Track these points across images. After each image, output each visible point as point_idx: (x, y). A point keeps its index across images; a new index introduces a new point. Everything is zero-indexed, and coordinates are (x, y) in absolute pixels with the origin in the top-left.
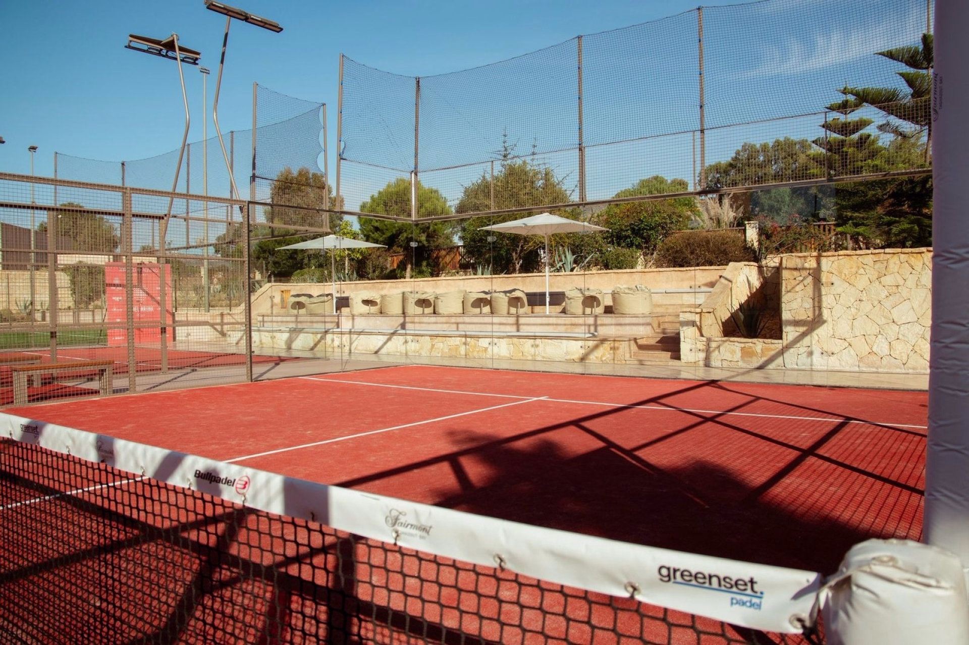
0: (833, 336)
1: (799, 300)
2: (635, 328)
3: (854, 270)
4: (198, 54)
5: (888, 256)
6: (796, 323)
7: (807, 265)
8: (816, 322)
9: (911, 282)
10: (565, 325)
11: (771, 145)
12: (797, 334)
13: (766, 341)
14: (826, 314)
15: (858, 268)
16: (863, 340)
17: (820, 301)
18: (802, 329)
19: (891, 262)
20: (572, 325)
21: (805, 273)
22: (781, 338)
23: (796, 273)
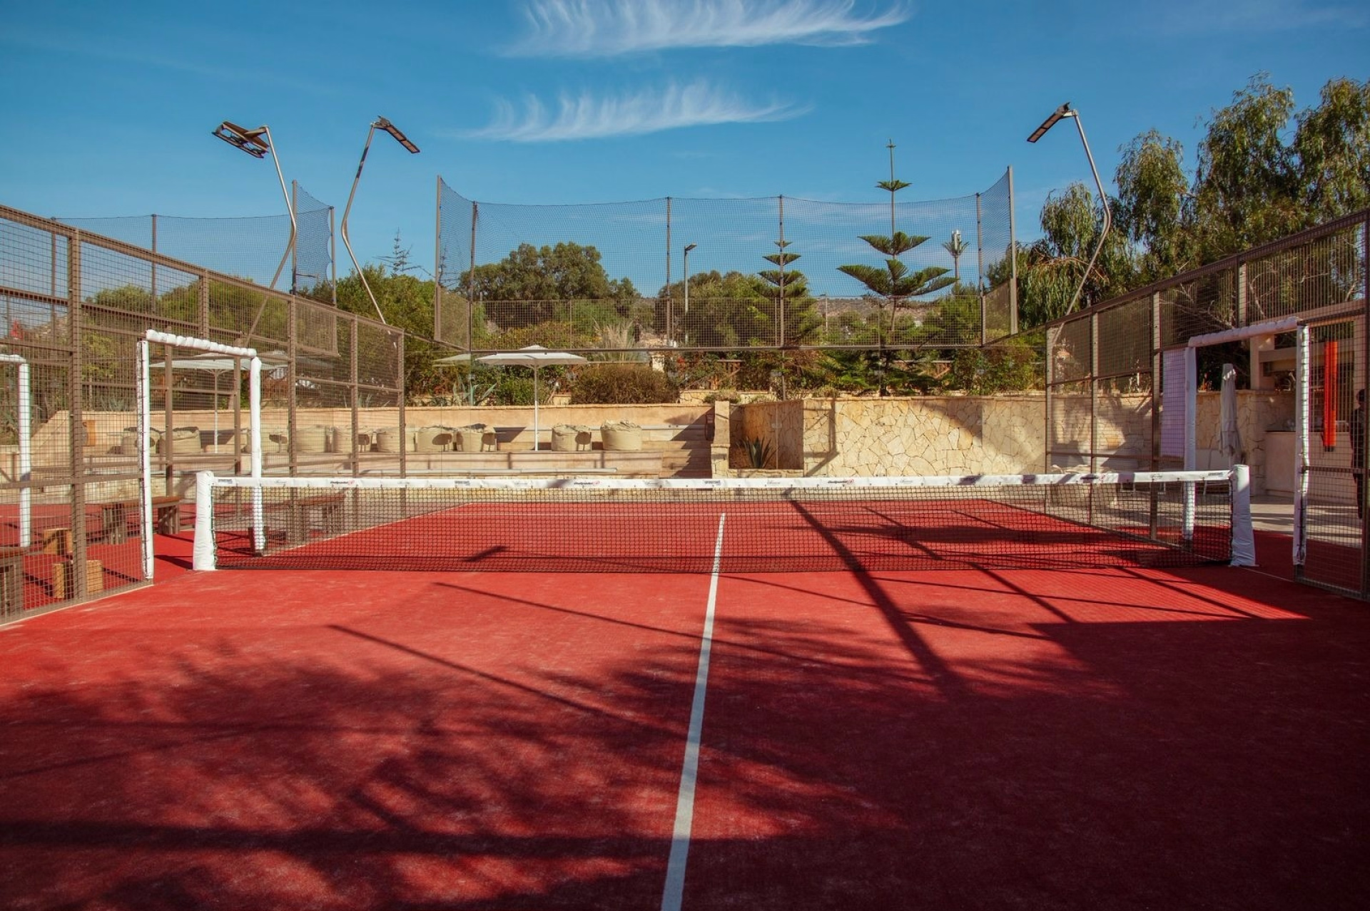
0: (844, 466)
1: (817, 437)
2: (644, 463)
3: (860, 412)
4: (266, 146)
5: (885, 402)
6: (815, 455)
7: (823, 407)
8: (830, 454)
9: (900, 423)
10: (566, 461)
11: (552, 248)
12: (816, 464)
13: (790, 471)
14: (839, 447)
15: (863, 411)
16: (867, 468)
17: (834, 438)
18: (819, 460)
19: (887, 406)
20: (574, 460)
21: (821, 414)
22: (803, 469)
23: (814, 414)
